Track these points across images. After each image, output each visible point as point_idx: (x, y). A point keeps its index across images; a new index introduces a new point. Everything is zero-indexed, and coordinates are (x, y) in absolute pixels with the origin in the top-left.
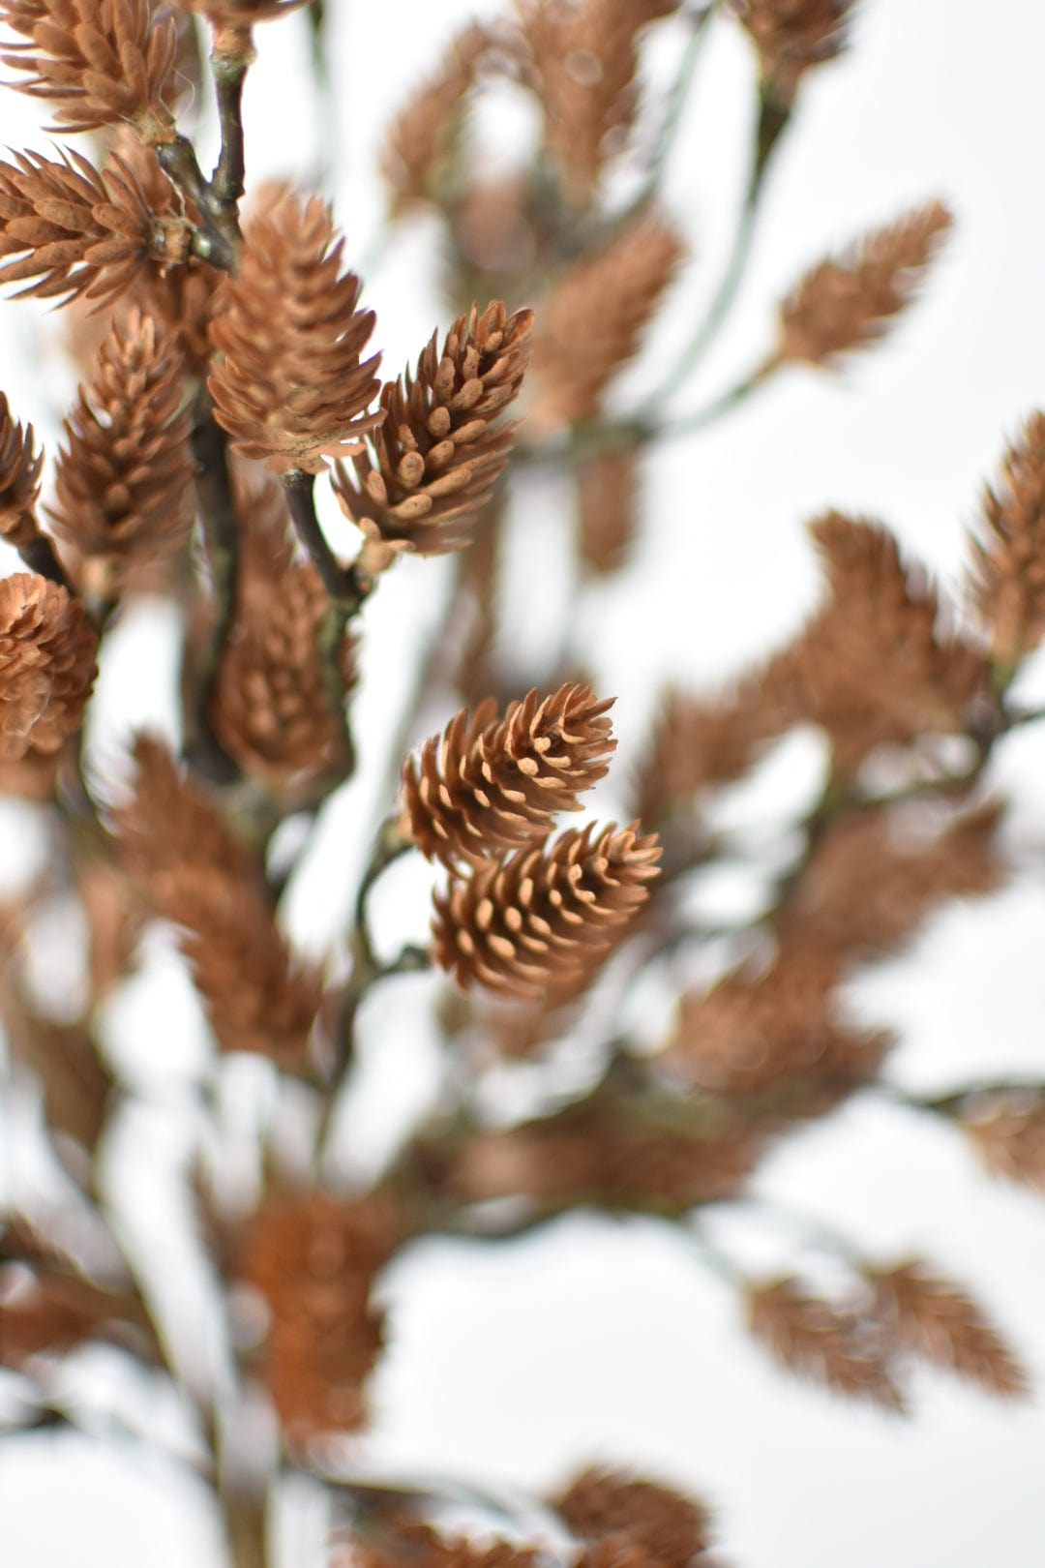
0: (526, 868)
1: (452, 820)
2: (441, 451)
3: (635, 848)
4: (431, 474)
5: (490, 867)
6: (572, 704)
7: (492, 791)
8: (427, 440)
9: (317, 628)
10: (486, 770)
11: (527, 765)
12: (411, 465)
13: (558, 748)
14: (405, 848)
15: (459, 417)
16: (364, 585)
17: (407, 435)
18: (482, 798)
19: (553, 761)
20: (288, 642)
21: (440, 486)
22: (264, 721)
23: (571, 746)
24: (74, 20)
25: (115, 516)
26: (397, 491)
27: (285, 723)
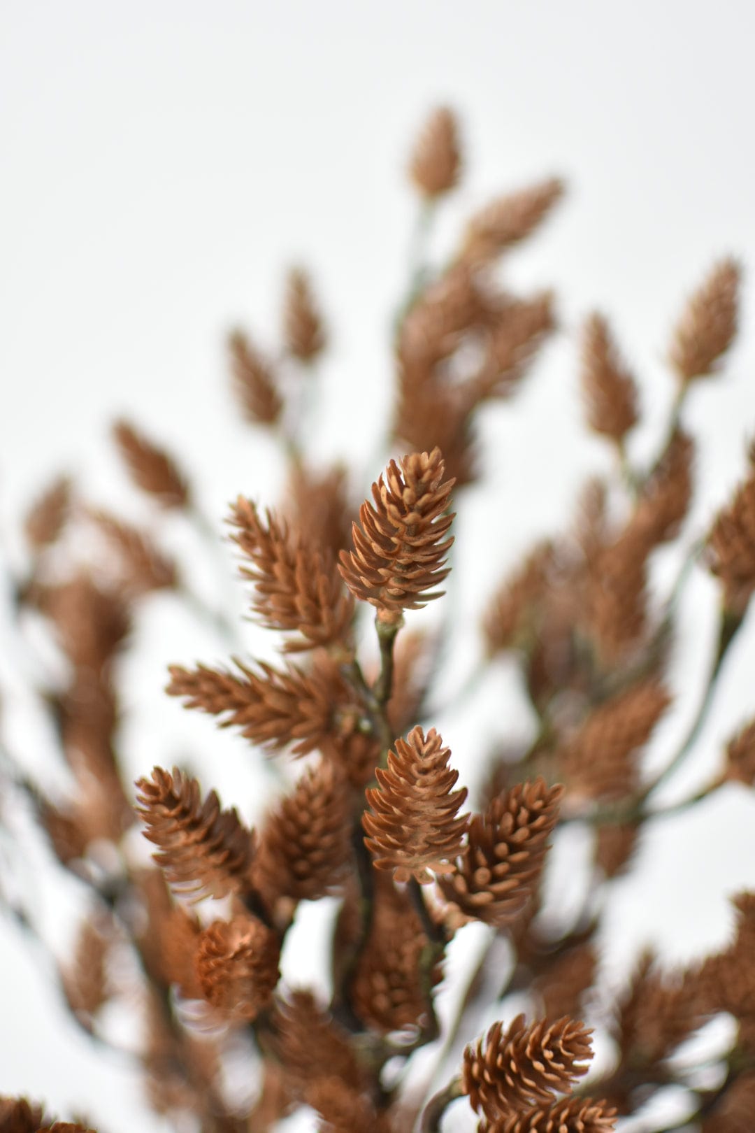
0: (534, 1121)
1: (491, 1089)
2: (501, 868)
3: (602, 1116)
4: (495, 879)
5: (513, 1117)
6: (569, 1031)
7: (516, 1077)
8: (494, 860)
9: (419, 952)
10: (513, 1066)
11: (538, 1066)
12: (482, 875)
13: (558, 1057)
14: (461, 1095)
15: (514, 848)
16: (449, 934)
17: (481, 858)
18: (510, 1081)
19: (554, 1065)
20: (401, 957)
21: (500, 887)
22: (382, 1003)
23: (567, 1058)
24: (295, 590)
25: (300, 877)
26: (473, 888)
27: (395, 1005)
